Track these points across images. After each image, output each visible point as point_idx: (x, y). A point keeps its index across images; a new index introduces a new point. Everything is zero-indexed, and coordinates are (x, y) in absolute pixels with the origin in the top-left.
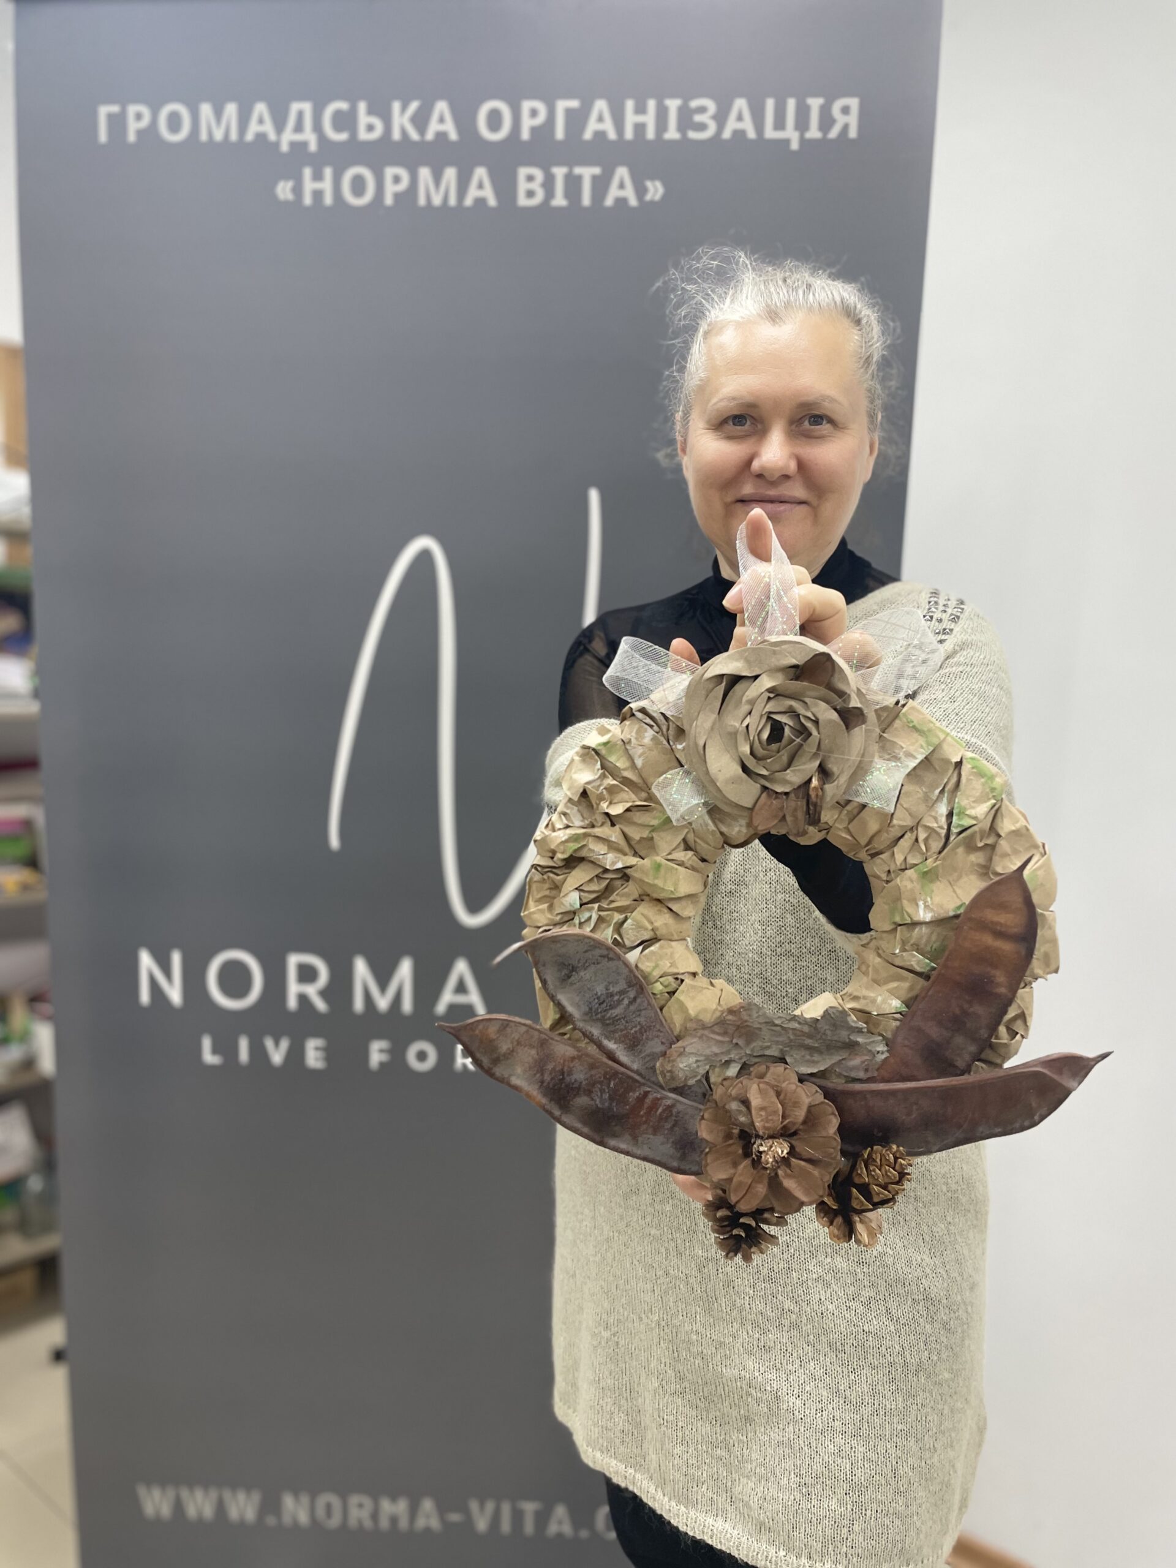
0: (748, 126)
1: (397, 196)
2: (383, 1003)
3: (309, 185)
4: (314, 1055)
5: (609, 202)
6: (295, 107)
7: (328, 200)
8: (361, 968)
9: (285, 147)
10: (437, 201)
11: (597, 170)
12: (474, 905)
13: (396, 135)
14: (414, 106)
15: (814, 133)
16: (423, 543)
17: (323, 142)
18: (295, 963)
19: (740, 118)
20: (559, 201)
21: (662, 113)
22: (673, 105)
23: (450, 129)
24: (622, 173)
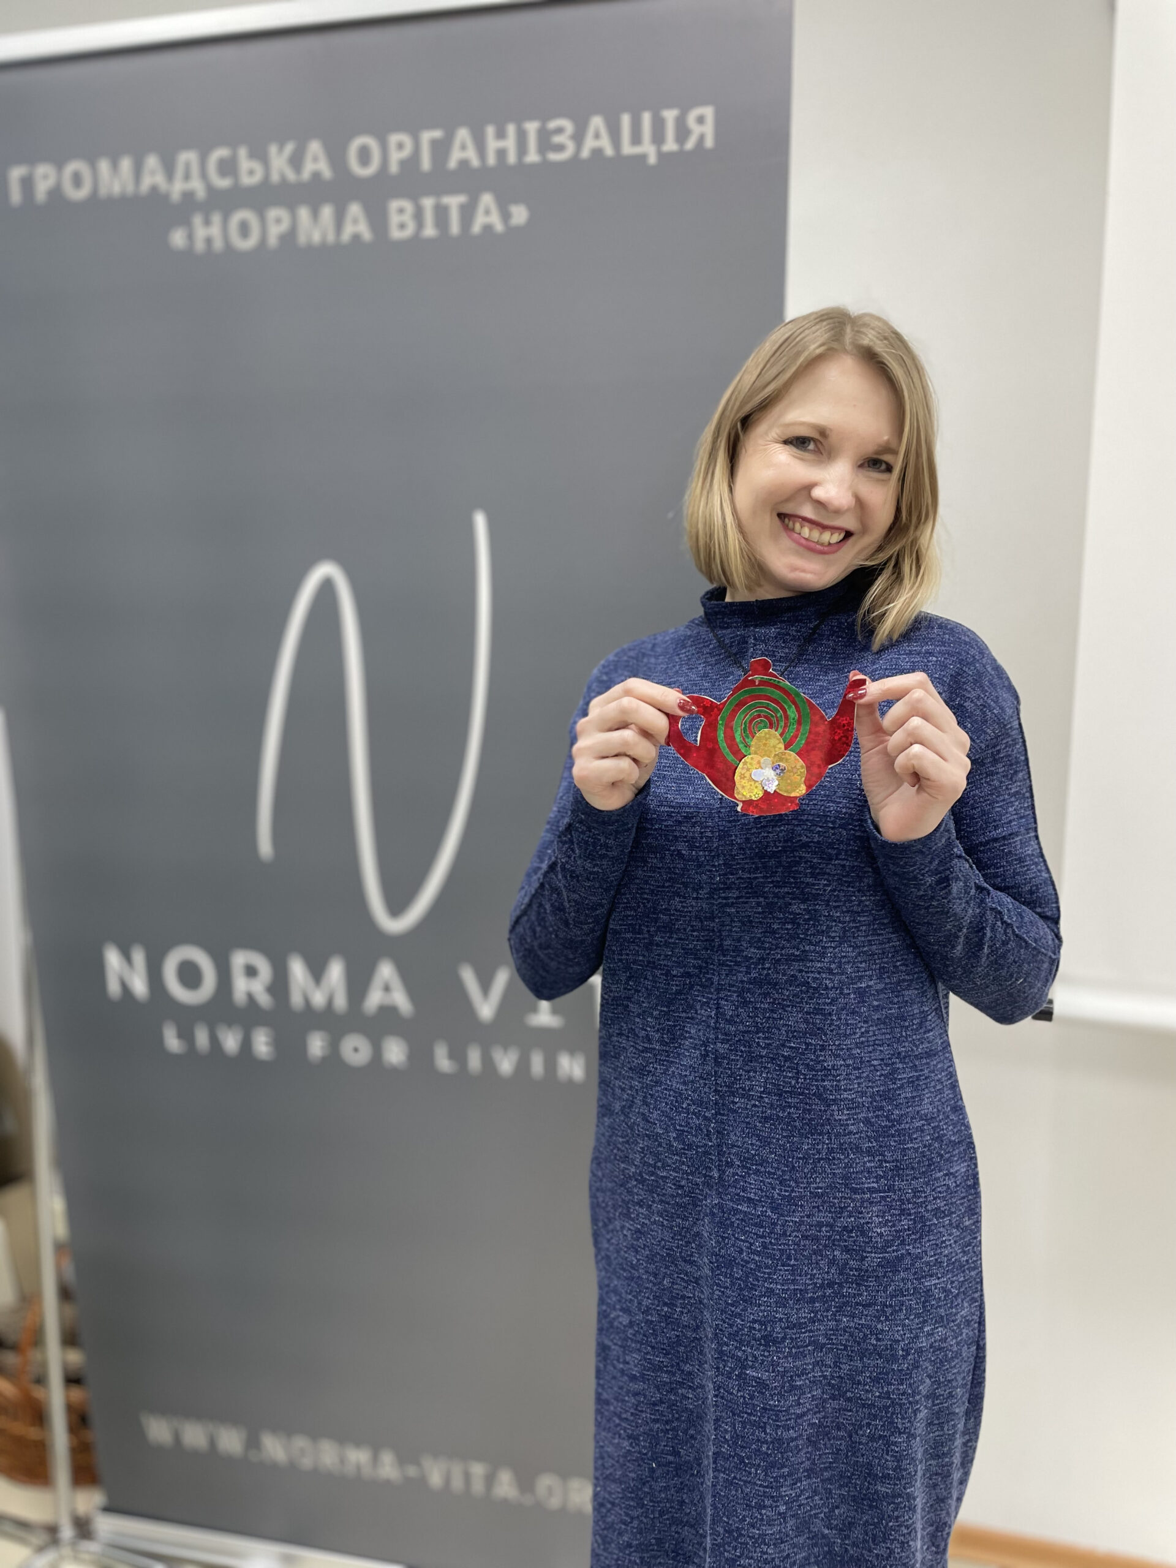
0: (605, 144)
1: (280, 237)
2: (319, 1000)
3: (201, 232)
4: (262, 1045)
5: (477, 229)
6: (182, 158)
7: (218, 245)
8: (298, 966)
9: (176, 196)
10: (317, 238)
11: (462, 199)
12: (396, 908)
13: (276, 178)
15: (670, 146)
16: (326, 568)
17: (210, 189)
18: (240, 959)
19: (597, 136)
20: (430, 231)
21: (522, 137)
22: (532, 127)
23: (324, 168)
24: (487, 199)
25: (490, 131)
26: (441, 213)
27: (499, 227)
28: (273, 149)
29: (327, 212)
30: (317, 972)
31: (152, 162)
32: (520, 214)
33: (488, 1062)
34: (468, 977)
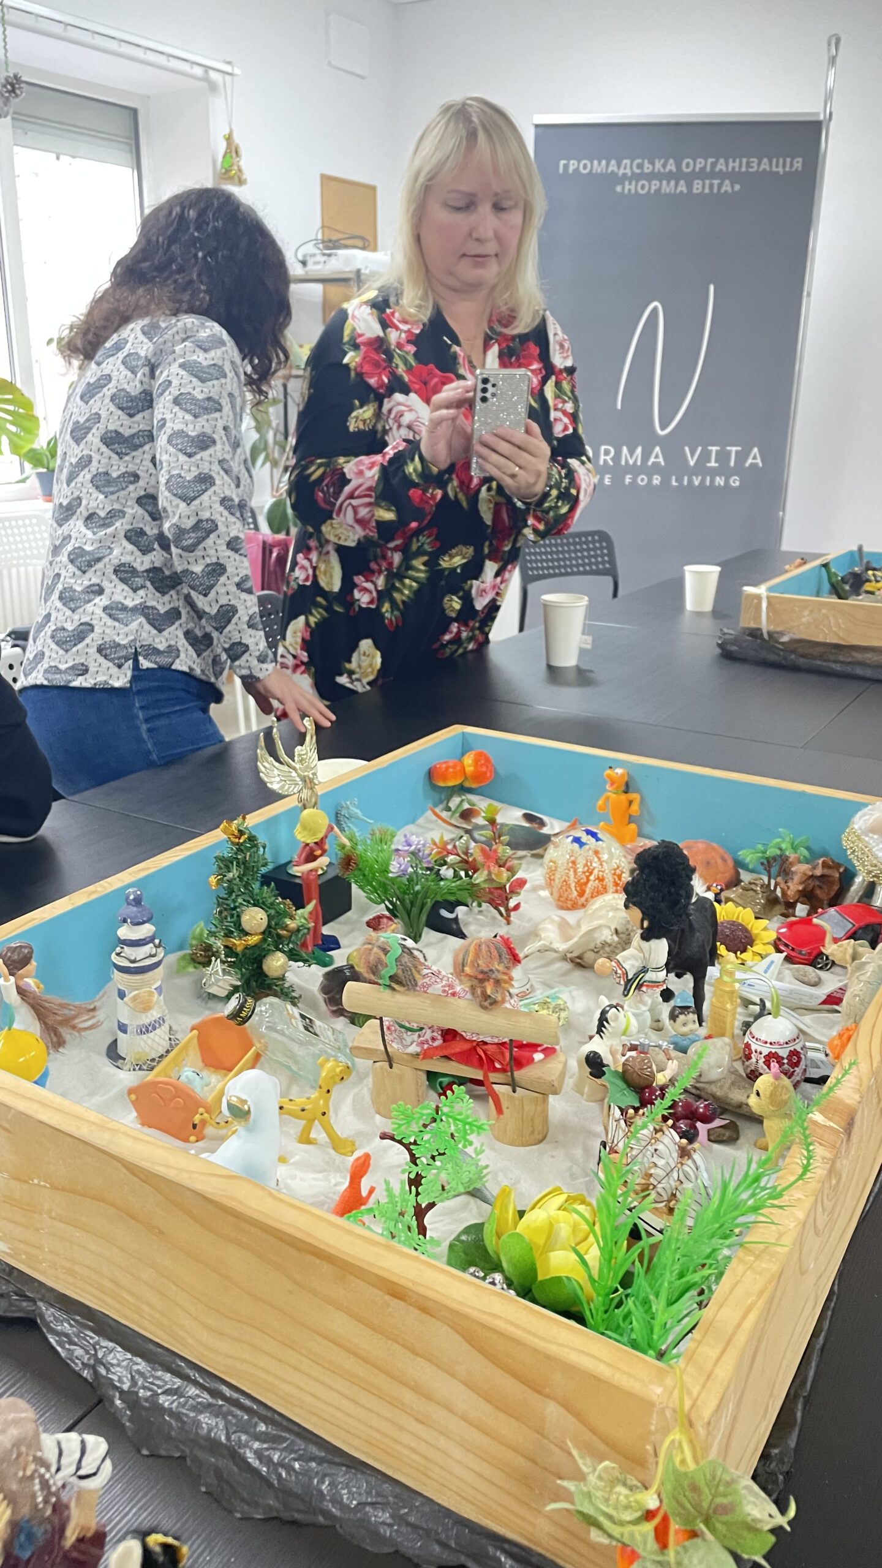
0: (768, 168)
1: (656, 191)
2: (631, 462)
3: (627, 187)
4: (607, 481)
5: (723, 191)
6: (624, 161)
7: (633, 191)
8: (625, 450)
9: (620, 175)
10: (668, 192)
11: (719, 181)
12: (663, 428)
13: (657, 171)
14: (662, 161)
15: (787, 169)
16: (655, 304)
17: (633, 173)
18: (603, 448)
19: (765, 164)
20: (707, 191)
21: (741, 163)
22: (744, 160)
23: (674, 169)
24: (727, 182)
25: (731, 160)
26: (711, 186)
27: (730, 191)
28: (657, 161)
29: (673, 183)
30: (632, 452)
31: (613, 162)
32: (737, 187)
33: (690, 481)
34: (687, 449)
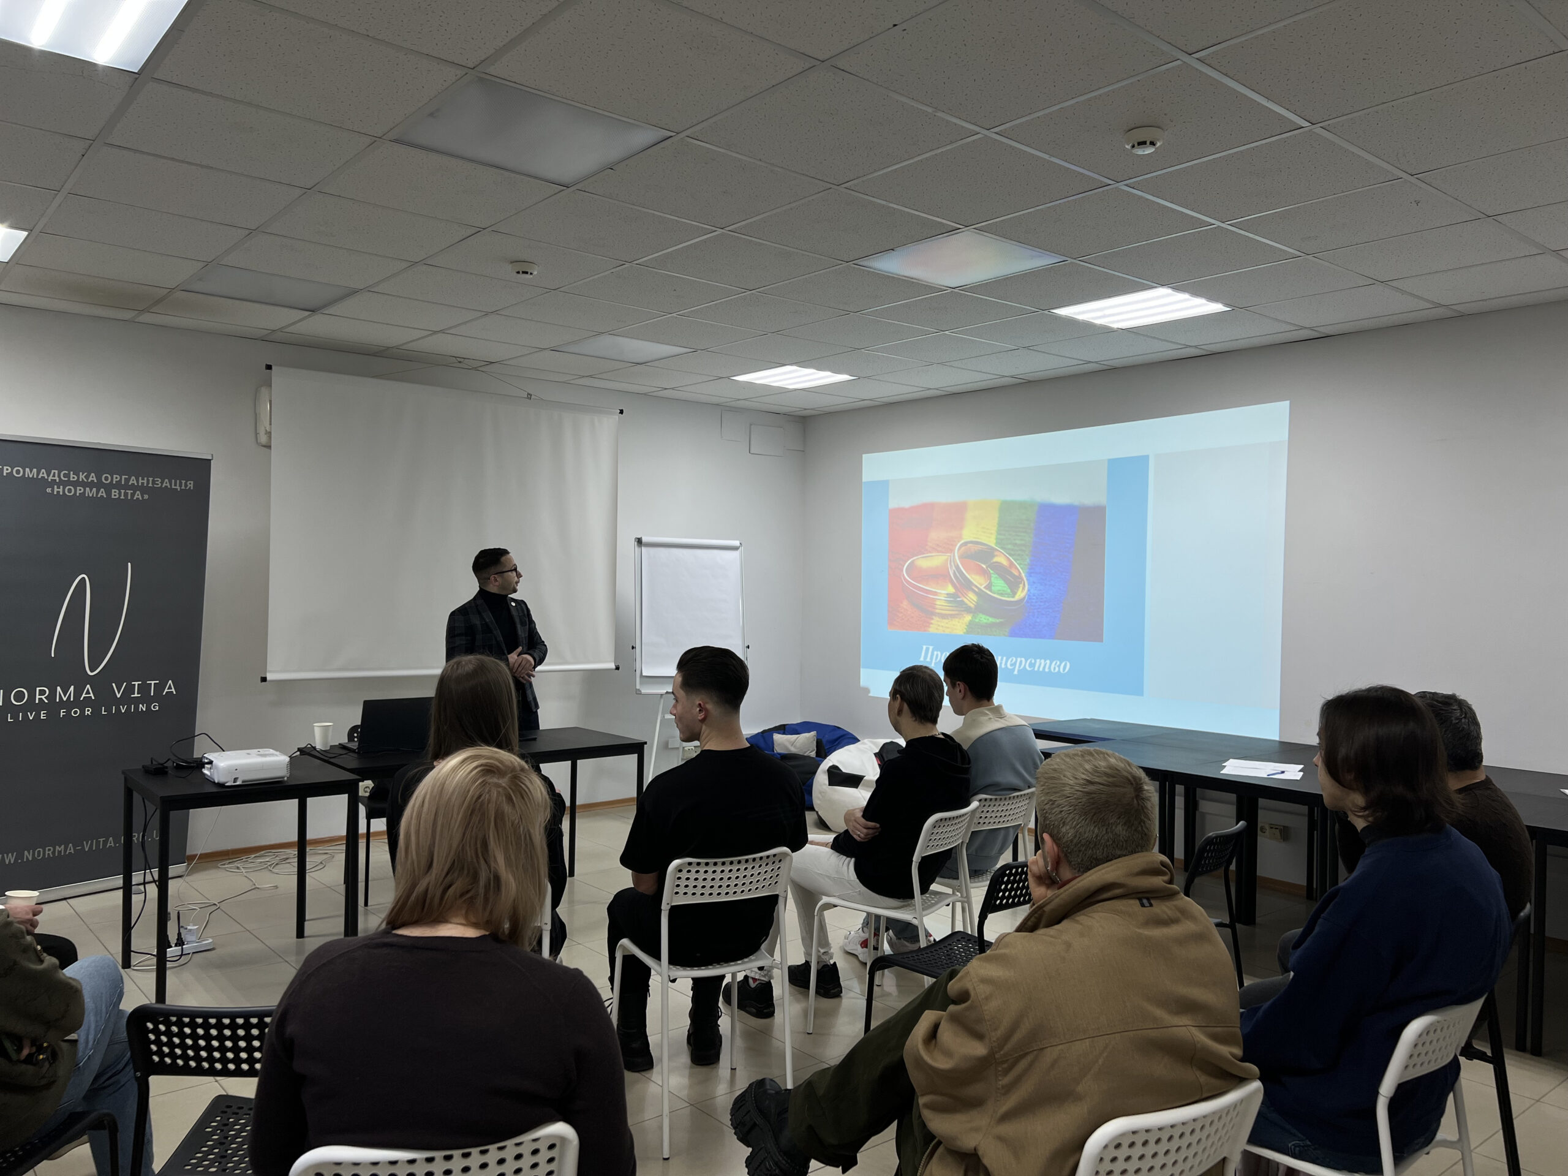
0: (169, 486)
1: (80, 493)
3: (56, 490)
4: (42, 716)
5: (135, 498)
6: (53, 471)
7: (61, 493)
8: (58, 690)
9: (50, 480)
10: (91, 495)
11: (132, 492)
12: (93, 669)
13: (81, 480)
14: (85, 474)
15: (183, 488)
16: (83, 575)
17: (61, 480)
18: (38, 689)
19: (166, 483)
20: (122, 497)
21: (148, 481)
22: (151, 479)
23: (95, 480)
24: (138, 492)
25: (140, 478)
26: (126, 494)
27: (141, 499)
28: (81, 473)
30: (65, 690)
31: (43, 470)
32: (146, 497)
33: (118, 710)
34: (114, 684)
